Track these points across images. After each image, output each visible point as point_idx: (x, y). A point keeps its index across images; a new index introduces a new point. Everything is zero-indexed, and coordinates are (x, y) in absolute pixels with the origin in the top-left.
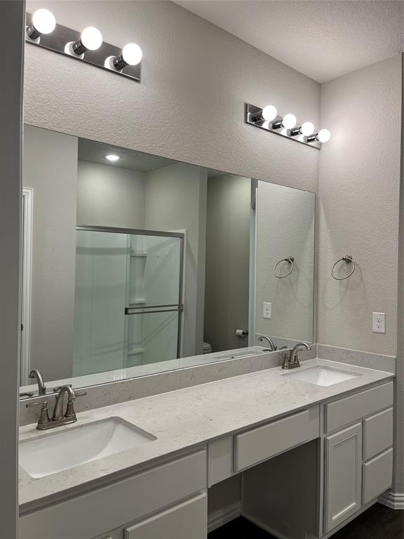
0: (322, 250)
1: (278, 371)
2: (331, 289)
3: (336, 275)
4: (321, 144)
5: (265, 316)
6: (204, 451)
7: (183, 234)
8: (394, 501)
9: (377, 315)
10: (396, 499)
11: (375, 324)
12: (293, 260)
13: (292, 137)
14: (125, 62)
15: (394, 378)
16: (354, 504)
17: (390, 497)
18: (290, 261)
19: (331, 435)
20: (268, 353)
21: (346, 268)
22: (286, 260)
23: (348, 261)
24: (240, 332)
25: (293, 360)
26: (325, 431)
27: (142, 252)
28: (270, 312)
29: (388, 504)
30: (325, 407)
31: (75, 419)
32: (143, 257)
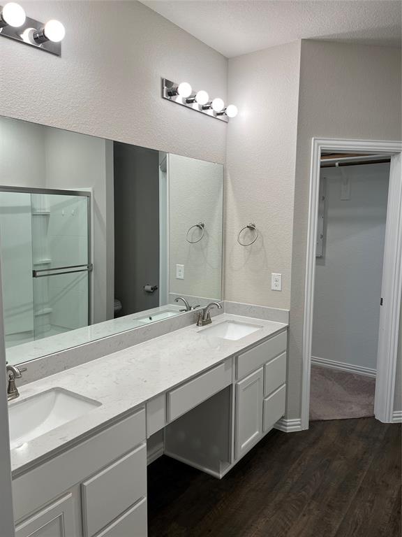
0: (229, 217)
1: (193, 329)
2: (237, 253)
3: (241, 240)
4: (228, 118)
5: (178, 277)
6: (144, 410)
7: (90, 193)
8: (286, 426)
9: (276, 275)
10: (288, 424)
11: (273, 283)
12: (203, 226)
13: (203, 111)
14: (46, 38)
15: (288, 328)
16: (257, 432)
17: (284, 423)
18: (201, 227)
19: (241, 380)
20: (184, 313)
21: (249, 234)
22: (197, 226)
23: (252, 228)
24: (148, 288)
25: (206, 318)
26: (236, 378)
27: (45, 209)
28: (182, 273)
29: (282, 429)
30: (237, 358)
31: (17, 395)
32: (46, 215)
